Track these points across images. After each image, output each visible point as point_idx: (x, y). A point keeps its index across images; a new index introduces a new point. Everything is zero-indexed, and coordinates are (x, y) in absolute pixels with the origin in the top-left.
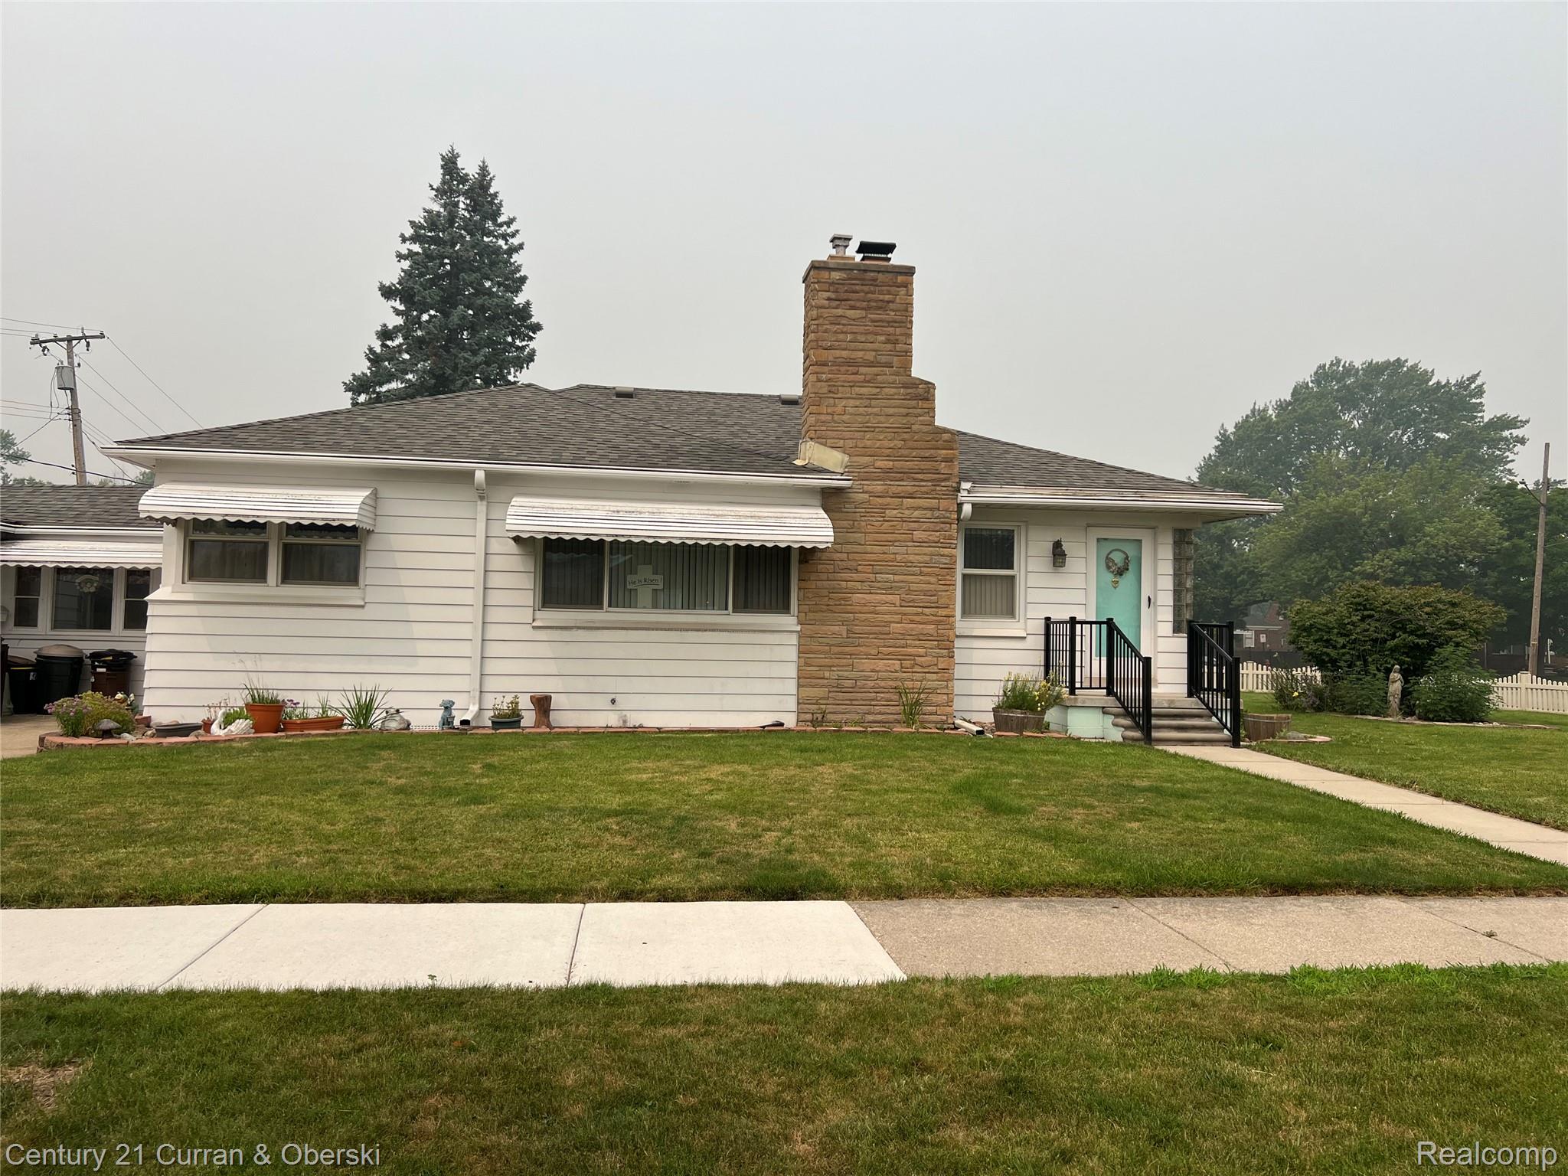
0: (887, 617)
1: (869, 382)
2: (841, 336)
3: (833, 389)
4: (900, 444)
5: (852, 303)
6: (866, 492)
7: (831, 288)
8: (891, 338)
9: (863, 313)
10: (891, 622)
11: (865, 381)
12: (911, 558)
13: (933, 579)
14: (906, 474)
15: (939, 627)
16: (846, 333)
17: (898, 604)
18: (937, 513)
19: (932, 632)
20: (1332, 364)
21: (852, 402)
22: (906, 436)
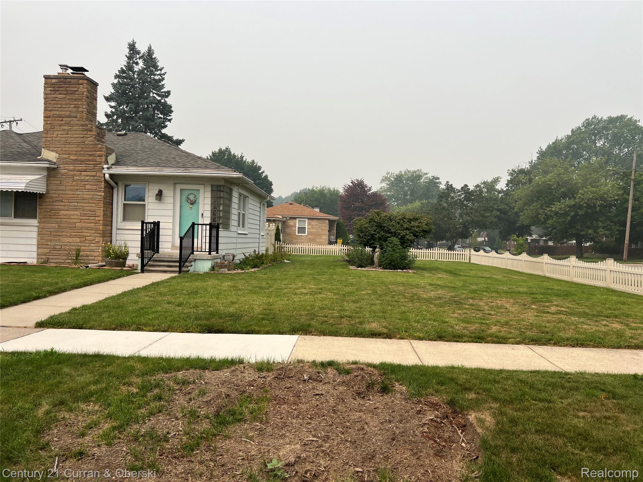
0: (75, 221)
1: (67, 124)
2: (56, 106)
3: (53, 127)
4: (80, 149)
5: (60, 92)
6: (66, 169)
7: (52, 86)
8: (76, 106)
9: (64, 96)
10: (76, 223)
11: (65, 124)
12: (85, 196)
13: (94, 205)
14: (82, 162)
15: (96, 225)
16: (58, 104)
17: (79, 215)
18: (95, 178)
19: (93, 227)
20: (592, 118)
21: (60, 133)
22: (83, 146)
